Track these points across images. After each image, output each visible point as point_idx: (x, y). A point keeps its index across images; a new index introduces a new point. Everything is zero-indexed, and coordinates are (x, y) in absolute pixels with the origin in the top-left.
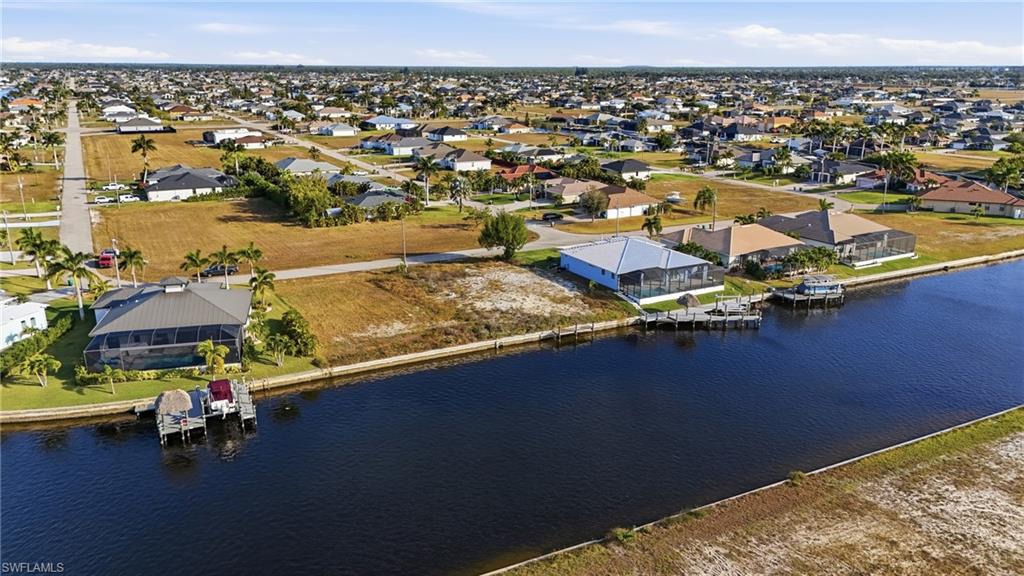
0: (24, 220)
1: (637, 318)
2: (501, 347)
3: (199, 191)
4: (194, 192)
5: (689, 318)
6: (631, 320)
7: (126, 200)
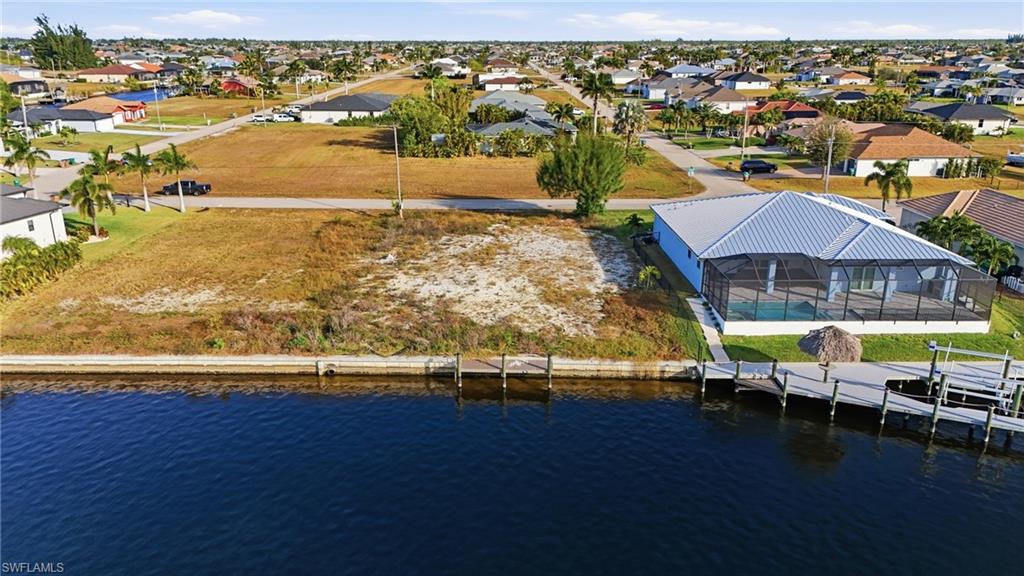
0: (158, 129)
1: (693, 363)
2: (330, 374)
3: (356, 114)
4: (350, 115)
5: (824, 390)
6: (674, 368)
7: (279, 119)
